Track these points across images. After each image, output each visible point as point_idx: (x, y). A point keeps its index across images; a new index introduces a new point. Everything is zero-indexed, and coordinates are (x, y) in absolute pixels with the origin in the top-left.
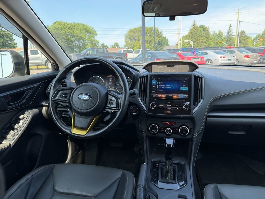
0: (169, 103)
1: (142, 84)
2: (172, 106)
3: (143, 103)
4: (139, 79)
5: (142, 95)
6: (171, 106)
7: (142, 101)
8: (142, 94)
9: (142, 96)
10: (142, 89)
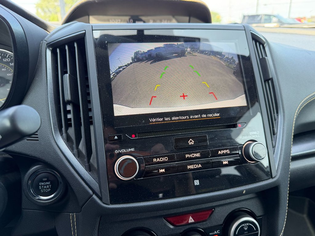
0: (191, 142)
1: (64, 72)
2: (203, 156)
3: (79, 155)
4: (49, 53)
5: (69, 116)
6: (198, 155)
7: (74, 146)
8: (67, 112)
9: (68, 121)
10: (68, 97)
